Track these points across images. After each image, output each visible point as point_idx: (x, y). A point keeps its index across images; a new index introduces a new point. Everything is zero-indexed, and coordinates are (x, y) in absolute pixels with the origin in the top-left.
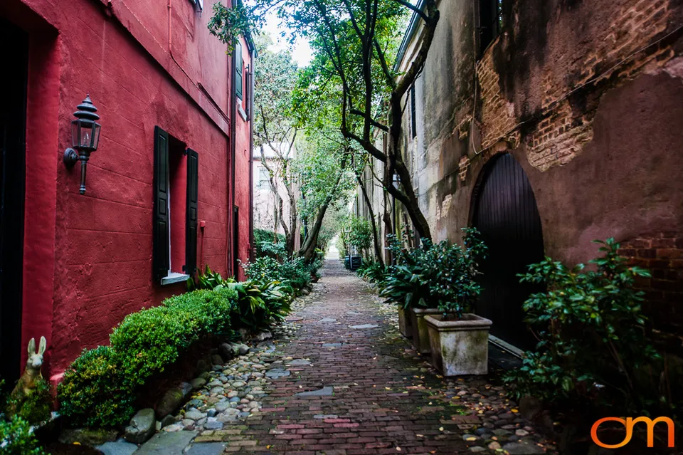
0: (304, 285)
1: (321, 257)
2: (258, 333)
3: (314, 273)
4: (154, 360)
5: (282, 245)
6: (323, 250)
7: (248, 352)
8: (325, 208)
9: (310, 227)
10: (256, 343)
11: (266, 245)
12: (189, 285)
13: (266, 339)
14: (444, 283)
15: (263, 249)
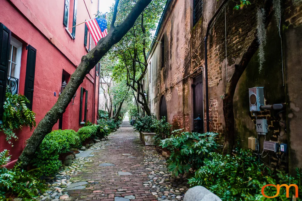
0: (114, 129)
1: (121, 120)
2: (102, 138)
3: (118, 125)
4: (86, 136)
5: (107, 115)
6: (122, 117)
7: (100, 142)
8: (122, 103)
9: (117, 109)
10: (101, 141)
11: (102, 115)
12: (85, 125)
13: (104, 140)
14: (147, 125)
15: (101, 116)
